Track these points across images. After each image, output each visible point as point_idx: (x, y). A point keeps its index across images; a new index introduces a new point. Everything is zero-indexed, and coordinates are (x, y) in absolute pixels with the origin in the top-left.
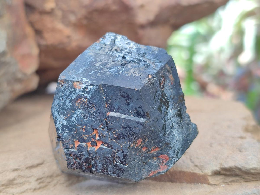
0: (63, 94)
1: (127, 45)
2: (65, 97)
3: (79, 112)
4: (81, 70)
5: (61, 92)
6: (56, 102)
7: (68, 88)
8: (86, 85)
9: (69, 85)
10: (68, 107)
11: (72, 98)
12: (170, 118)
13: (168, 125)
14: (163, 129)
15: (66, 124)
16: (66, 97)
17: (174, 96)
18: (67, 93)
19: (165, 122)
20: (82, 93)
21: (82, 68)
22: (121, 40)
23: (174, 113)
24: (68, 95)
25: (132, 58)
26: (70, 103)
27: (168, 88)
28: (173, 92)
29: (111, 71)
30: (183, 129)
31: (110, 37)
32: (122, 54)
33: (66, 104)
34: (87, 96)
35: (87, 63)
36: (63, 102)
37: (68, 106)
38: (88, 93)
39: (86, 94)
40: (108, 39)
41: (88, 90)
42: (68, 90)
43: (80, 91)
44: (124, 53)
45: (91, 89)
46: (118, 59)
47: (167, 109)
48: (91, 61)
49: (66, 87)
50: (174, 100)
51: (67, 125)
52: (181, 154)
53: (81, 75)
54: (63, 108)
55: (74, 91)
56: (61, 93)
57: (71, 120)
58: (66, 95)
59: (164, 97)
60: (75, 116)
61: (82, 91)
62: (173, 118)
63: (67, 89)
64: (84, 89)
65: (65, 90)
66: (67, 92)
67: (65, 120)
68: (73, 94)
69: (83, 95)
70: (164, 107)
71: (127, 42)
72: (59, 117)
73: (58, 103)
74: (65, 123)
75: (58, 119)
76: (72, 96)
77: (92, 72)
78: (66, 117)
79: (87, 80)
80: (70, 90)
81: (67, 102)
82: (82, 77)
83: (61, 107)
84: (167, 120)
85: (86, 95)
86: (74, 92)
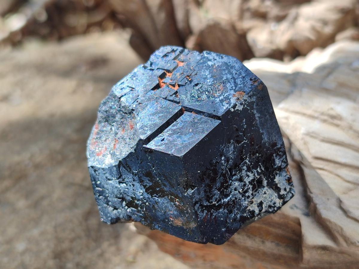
0: (241, 76)
1: (259, 201)
2: (236, 76)
3: (209, 82)
4: (257, 115)
5: (246, 76)
6: (238, 66)
7: (243, 85)
8: (232, 103)
9: (246, 88)
10: (223, 74)
11: (230, 83)
12: (133, 185)
13: (128, 176)
14: (126, 164)
15: (208, 64)
16: (236, 78)
17: (155, 209)
18: (238, 81)
19: (133, 173)
20: (226, 96)
21: (259, 117)
22: (272, 200)
23: (137, 195)
24: (236, 80)
25: (233, 189)
26: (226, 78)
27: (168, 207)
28: (161, 212)
29: (231, 146)
30: (115, 196)
31: (285, 190)
32: (249, 182)
33: (228, 75)
34: (219, 99)
35: (262, 129)
36: (234, 72)
37: (225, 75)
38: (222, 101)
39: (222, 99)
40: (284, 184)
41: (224, 103)
42: (242, 83)
43: (230, 94)
44: (248, 186)
45: (223, 107)
46: (244, 171)
47: (145, 186)
48: (263, 136)
49: (246, 83)
50: (151, 207)
51: (206, 64)
52: (93, 174)
53: (249, 108)
54: (227, 68)
55: (236, 89)
56: (244, 75)
57: (208, 70)
58: (237, 78)
59: (160, 191)
60: (208, 76)
61: (229, 96)
62: (132, 189)
63: (244, 83)
64: (230, 99)
65: (244, 80)
66: (241, 81)
67: (212, 65)
68: (234, 86)
69: (224, 95)
70: (149, 184)
71: (263, 206)
72: (221, 60)
73: (236, 67)
74: (210, 63)
75: (219, 58)
76: (232, 84)
77: (244, 124)
78: (214, 67)
79: (238, 109)
80: (240, 86)
81: (229, 76)
82: (246, 106)
83: (229, 68)
84: (133, 179)
85: (222, 97)
86: (234, 88)
